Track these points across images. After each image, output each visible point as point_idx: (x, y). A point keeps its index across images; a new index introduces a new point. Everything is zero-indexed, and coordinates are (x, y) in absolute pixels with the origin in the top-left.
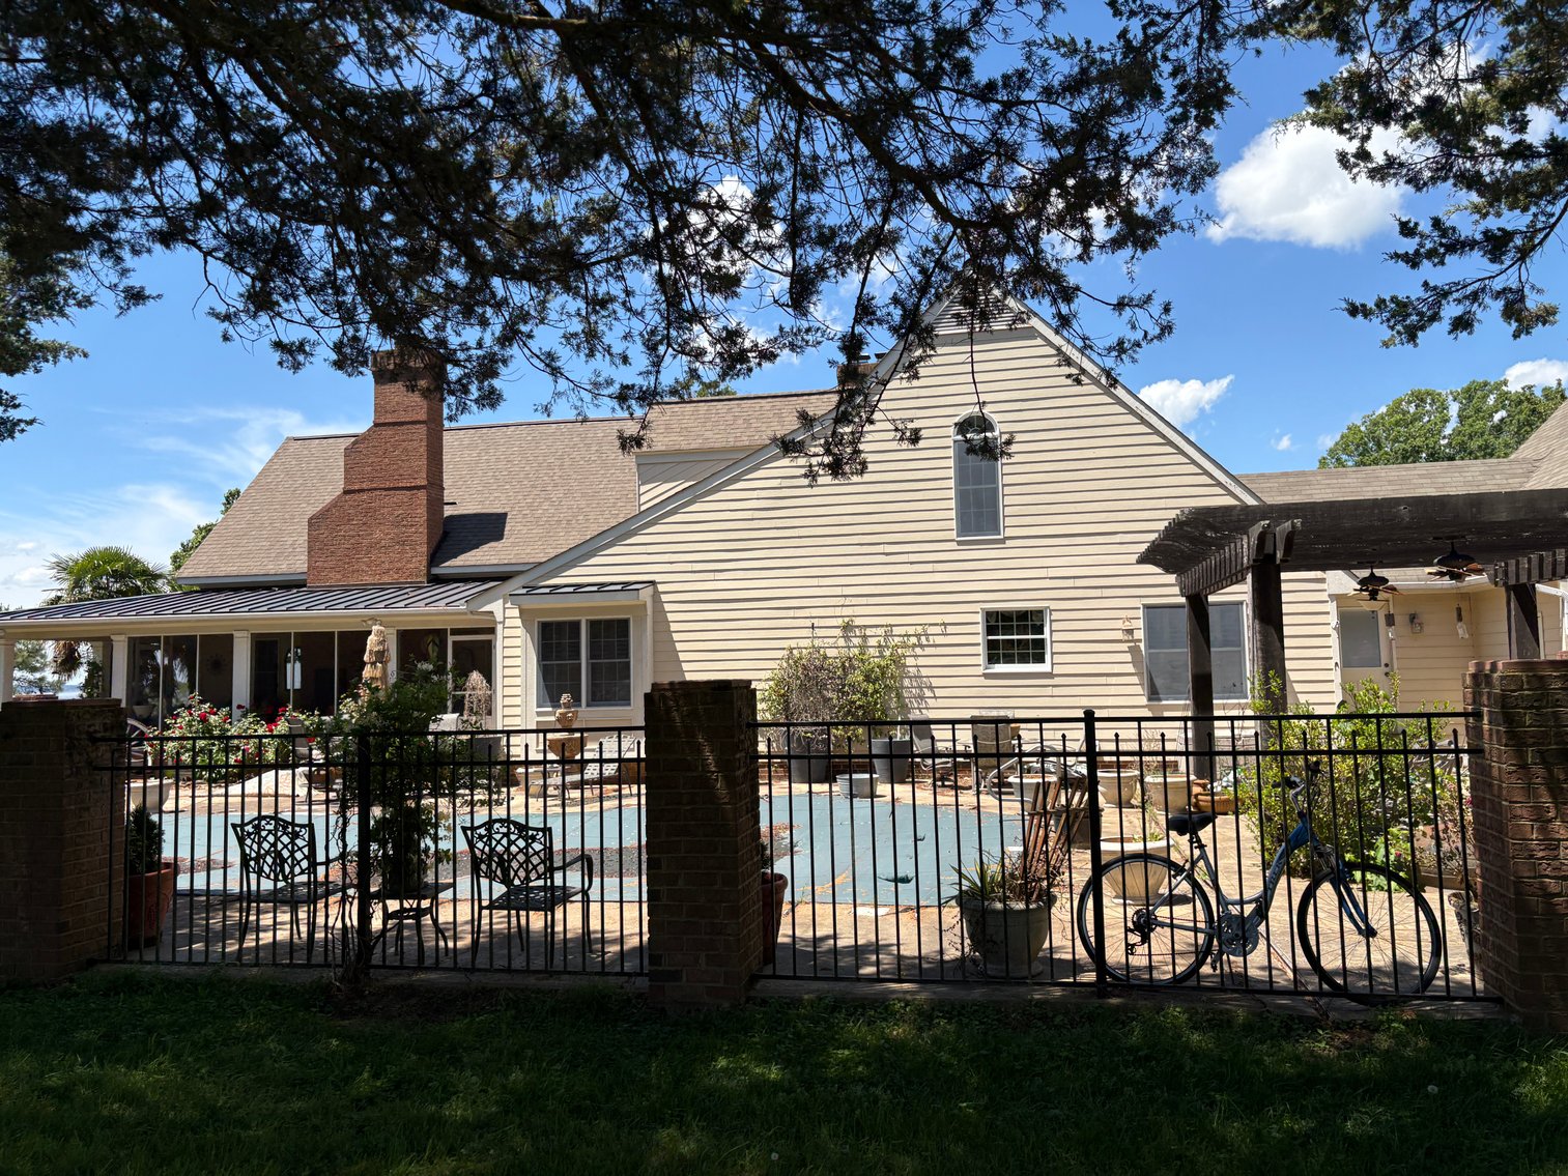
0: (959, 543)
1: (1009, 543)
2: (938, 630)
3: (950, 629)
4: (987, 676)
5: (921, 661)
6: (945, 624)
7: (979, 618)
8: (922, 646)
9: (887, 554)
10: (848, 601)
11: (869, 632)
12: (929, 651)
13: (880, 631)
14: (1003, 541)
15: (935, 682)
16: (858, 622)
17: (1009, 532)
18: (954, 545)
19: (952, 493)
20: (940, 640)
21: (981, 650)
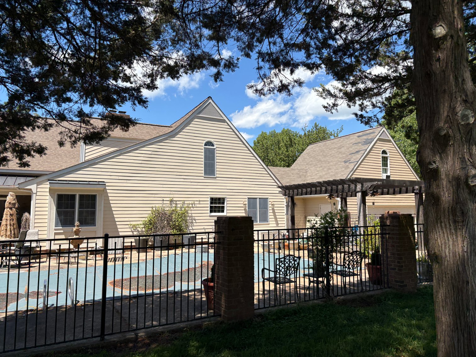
0: (205, 177)
1: (217, 179)
2: (198, 202)
3: (201, 202)
4: (210, 216)
5: (193, 212)
6: (200, 201)
7: (209, 199)
8: (193, 207)
9: (184, 179)
10: (172, 192)
11: (178, 202)
12: (195, 209)
13: (181, 202)
14: (216, 178)
15: (196, 218)
16: (175, 199)
17: (217, 175)
18: (203, 178)
19: (203, 163)
20: (198, 206)
21: (209, 209)
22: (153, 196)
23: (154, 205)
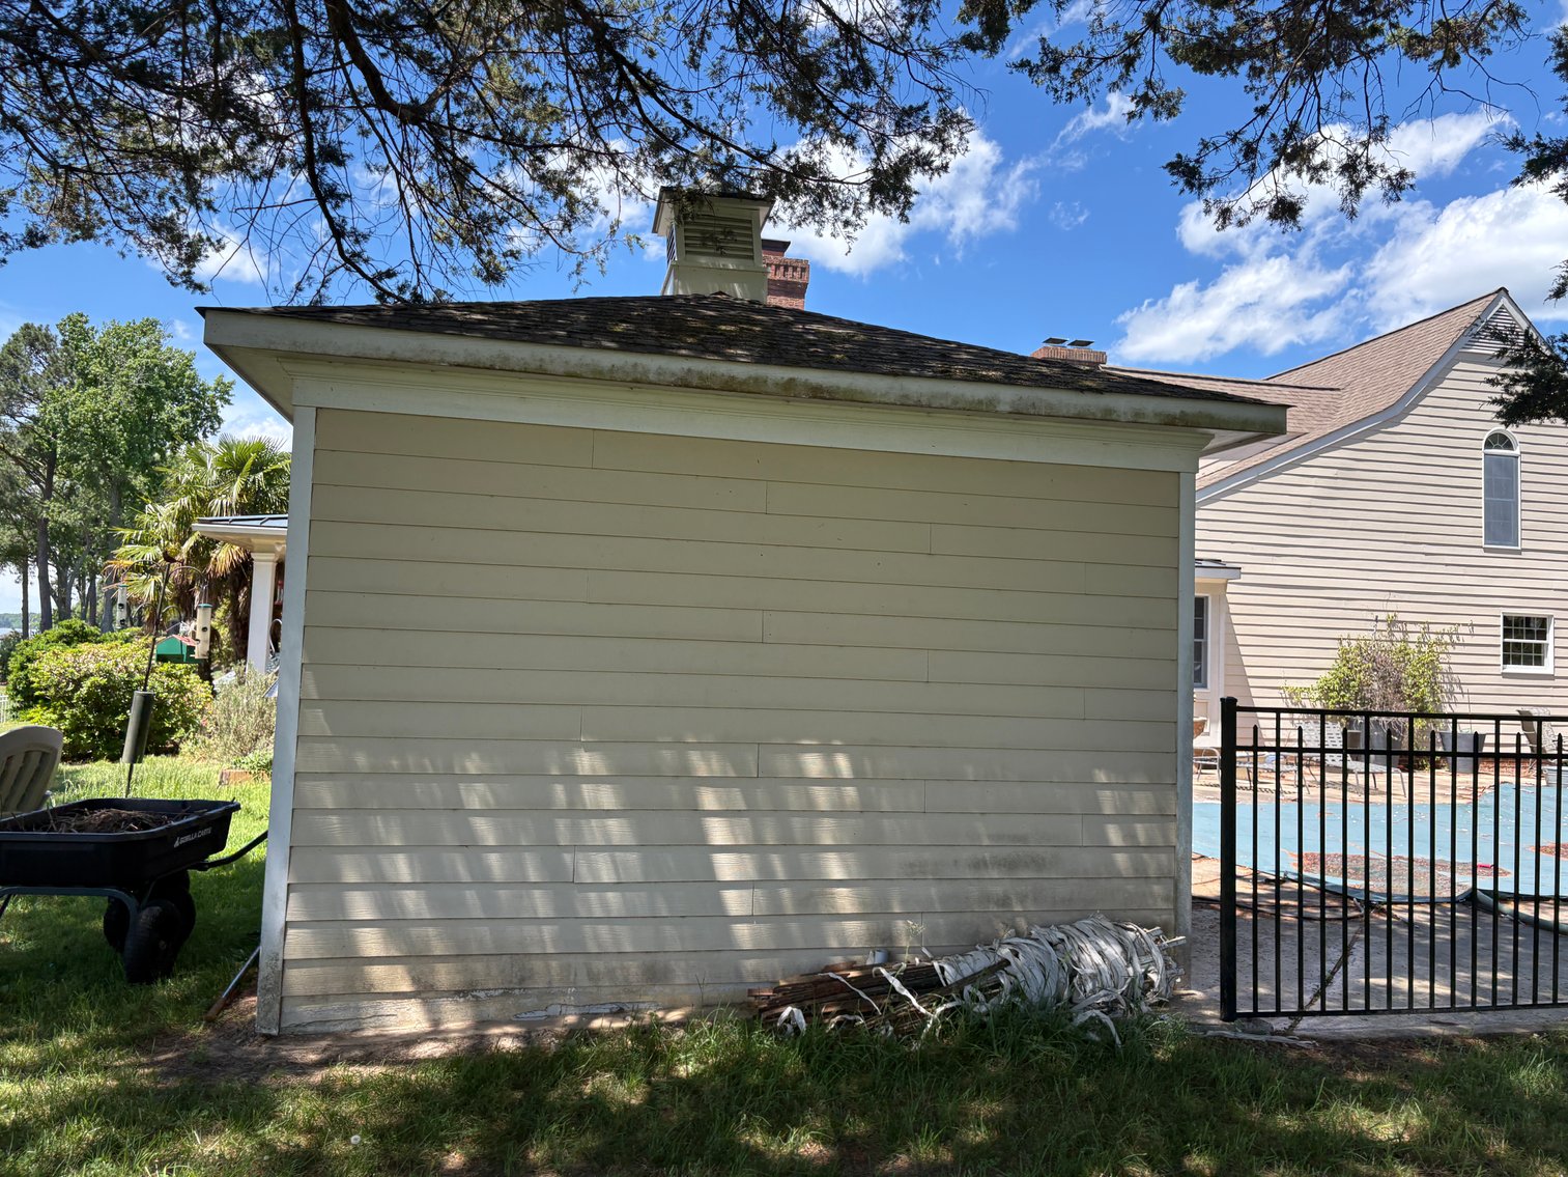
0: (1486, 550)
1: (1525, 555)
2: (1466, 630)
3: (1477, 630)
4: (1505, 675)
5: (1454, 659)
6: (1472, 625)
7: (1500, 621)
8: (1453, 644)
9: (1427, 554)
10: (1393, 596)
11: (1410, 627)
12: (1459, 649)
13: (1418, 628)
14: (1519, 552)
15: (1463, 679)
16: (1401, 617)
17: (1525, 544)
18: (1480, 552)
19: (1482, 503)
20: (1468, 640)
21: (1500, 651)
22: (1343, 604)
23: (1344, 634)
